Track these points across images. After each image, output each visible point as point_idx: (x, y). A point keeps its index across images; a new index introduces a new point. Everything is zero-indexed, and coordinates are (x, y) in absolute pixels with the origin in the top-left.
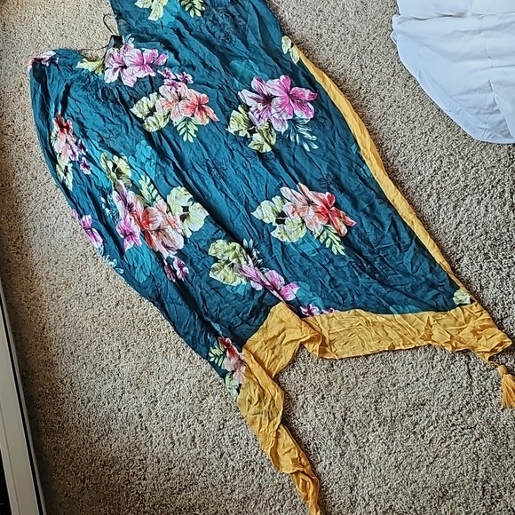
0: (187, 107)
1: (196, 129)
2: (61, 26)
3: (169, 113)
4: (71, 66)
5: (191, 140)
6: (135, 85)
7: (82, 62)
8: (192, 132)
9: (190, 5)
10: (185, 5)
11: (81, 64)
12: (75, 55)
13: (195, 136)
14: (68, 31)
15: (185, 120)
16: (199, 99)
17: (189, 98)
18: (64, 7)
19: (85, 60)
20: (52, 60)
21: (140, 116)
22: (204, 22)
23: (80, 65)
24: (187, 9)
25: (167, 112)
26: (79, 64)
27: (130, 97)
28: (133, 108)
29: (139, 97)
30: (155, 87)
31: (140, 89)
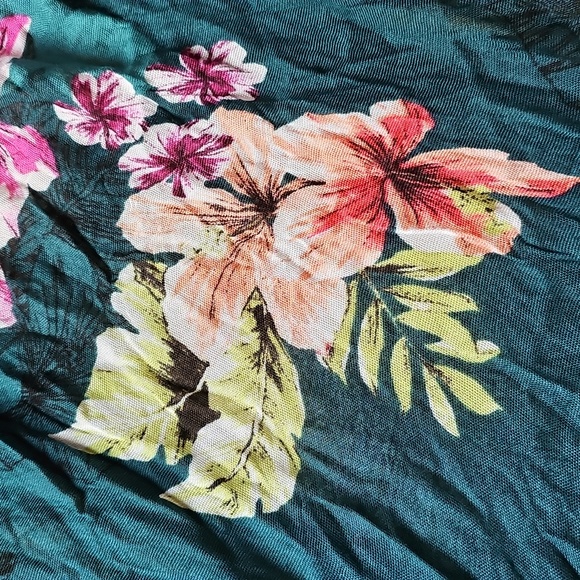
0: (330, 219)
1: (464, 303)
3: (263, 322)
5: (484, 404)
6: (20, 310)
8: (456, 341)
13: (487, 351)
15: (364, 299)
16: (371, 147)
17: (302, 171)
21: (141, 452)
25: (250, 321)
27: (27, 380)
28: (73, 426)
29: (76, 360)
30: (96, 235)
31: (51, 312)
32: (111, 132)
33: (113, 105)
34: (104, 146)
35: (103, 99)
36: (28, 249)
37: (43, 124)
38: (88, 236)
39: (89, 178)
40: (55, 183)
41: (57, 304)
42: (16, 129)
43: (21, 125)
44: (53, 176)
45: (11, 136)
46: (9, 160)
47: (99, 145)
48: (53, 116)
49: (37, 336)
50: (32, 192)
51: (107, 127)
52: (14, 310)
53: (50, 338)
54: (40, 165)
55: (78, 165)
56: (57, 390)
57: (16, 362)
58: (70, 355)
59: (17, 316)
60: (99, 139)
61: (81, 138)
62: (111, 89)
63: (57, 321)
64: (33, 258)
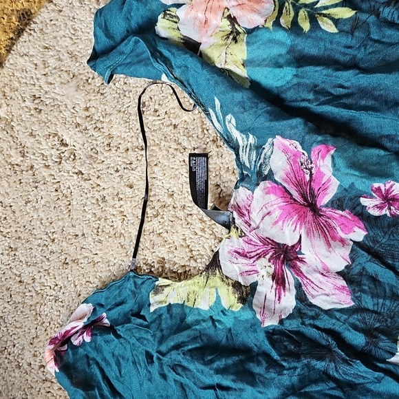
2: (53, 247)
4: (138, 315)
6: (356, 299)
7: (157, 290)
9: (303, 13)
10: (295, 23)
11: (160, 297)
12: (130, 285)
14: (72, 249)
18: (36, 209)
19: (161, 281)
20: (93, 326)
22: (372, 18)
23: (157, 302)
24: (306, 26)
26: (153, 299)
28: (397, 354)
29: (391, 323)
30: (394, 261)
31: (375, 301)
32: (392, 207)
33: (393, 193)
34: (388, 215)
35: (388, 191)
36: (357, 270)
37: (355, 208)
38: (390, 262)
39: (385, 233)
40: (366, 237)
41: (378, 296)
42: (340, 212)
43: (343, 210)
44: (365, 233)
45: (337, 215)
46: (338, 229)
47: (386, 215)
48: (359, 204)
49: (367, 310)
50: (355, 242)
51: (390, 205)
52: (352, 299)
53: (373, 312)
54: (356, 229)
55: (377, 226)
56: (383, 337)
57: (357, 323)
58: (387, 320)
59: (354, 301)
60: (385, 211)
61: (375, 213)
62: (391, 187)
63: (378, 304)
64: (360, 274)
